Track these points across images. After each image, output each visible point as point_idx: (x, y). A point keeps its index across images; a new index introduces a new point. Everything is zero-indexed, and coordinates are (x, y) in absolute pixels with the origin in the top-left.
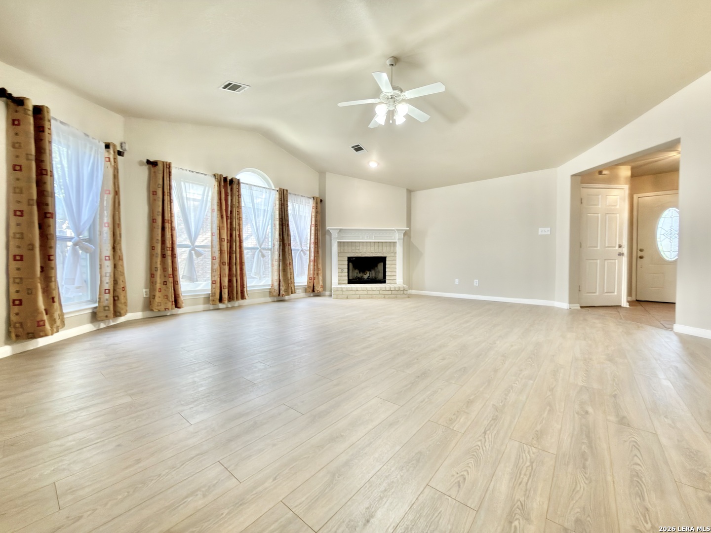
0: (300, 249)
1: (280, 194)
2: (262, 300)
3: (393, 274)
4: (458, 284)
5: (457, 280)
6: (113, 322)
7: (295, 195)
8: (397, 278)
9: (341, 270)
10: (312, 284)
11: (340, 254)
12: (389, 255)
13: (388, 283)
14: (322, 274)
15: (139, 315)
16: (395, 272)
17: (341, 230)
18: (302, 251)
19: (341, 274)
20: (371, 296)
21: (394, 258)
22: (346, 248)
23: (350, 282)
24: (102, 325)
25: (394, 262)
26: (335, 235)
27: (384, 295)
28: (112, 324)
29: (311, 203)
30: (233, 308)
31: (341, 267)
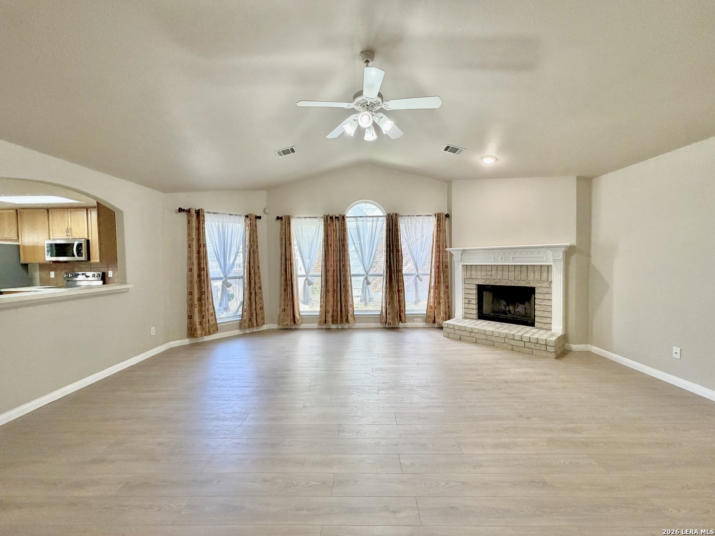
0: (417, 274)
1: (388, 220)
2: (373, 325)
3: (546, 314)
4: (678, 356)
5: (676, 349)
6: (256, 329)
7: (409, 216)
8: (554, 321)
9: (467, 300)
10: (433, 313)
11: (465, 280)
12: (539, 285)
13: (537, 328)
14: (444, 303)
15: (275, 326)
16: (551, 312)
17: (464, 251)
18: (417, 276)
19: (467, 306)
20: (492, 343)
21: (546, 290)
22: (474, 272)
23: (482, 316)
24: (248, 331)
25: (547, 296)
26: (456, 258)
27: (512, 345)
28: (255, 330)
29: (433, 221)
30: (343, 329)
31: (467, 296)
